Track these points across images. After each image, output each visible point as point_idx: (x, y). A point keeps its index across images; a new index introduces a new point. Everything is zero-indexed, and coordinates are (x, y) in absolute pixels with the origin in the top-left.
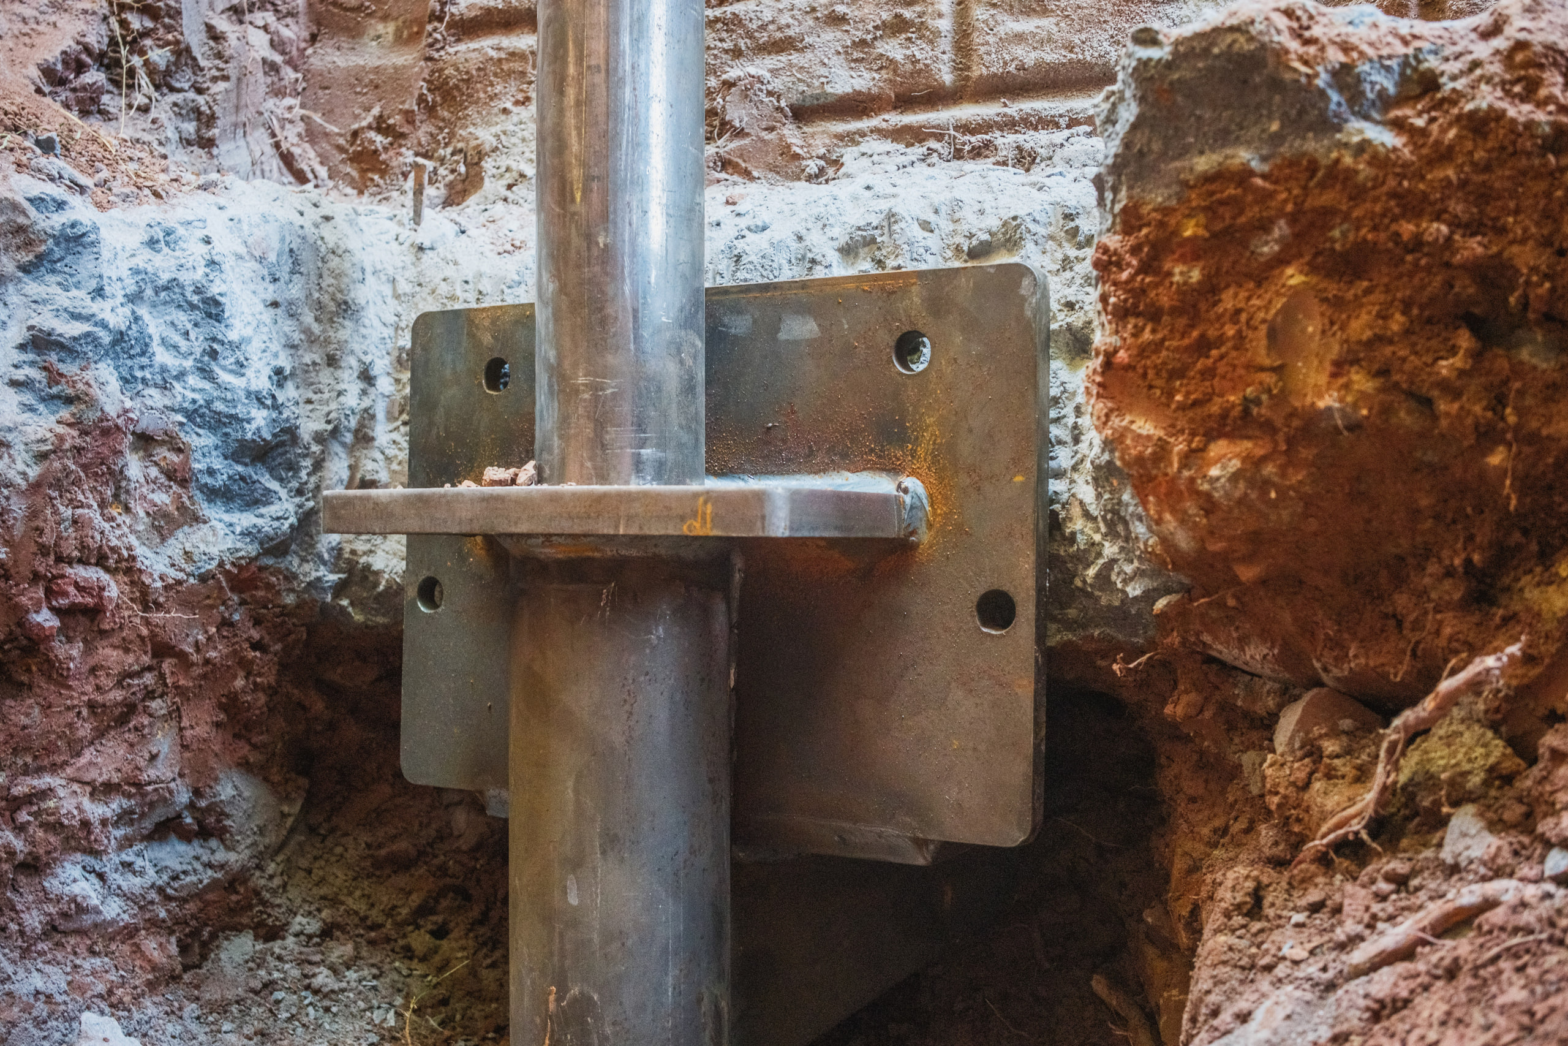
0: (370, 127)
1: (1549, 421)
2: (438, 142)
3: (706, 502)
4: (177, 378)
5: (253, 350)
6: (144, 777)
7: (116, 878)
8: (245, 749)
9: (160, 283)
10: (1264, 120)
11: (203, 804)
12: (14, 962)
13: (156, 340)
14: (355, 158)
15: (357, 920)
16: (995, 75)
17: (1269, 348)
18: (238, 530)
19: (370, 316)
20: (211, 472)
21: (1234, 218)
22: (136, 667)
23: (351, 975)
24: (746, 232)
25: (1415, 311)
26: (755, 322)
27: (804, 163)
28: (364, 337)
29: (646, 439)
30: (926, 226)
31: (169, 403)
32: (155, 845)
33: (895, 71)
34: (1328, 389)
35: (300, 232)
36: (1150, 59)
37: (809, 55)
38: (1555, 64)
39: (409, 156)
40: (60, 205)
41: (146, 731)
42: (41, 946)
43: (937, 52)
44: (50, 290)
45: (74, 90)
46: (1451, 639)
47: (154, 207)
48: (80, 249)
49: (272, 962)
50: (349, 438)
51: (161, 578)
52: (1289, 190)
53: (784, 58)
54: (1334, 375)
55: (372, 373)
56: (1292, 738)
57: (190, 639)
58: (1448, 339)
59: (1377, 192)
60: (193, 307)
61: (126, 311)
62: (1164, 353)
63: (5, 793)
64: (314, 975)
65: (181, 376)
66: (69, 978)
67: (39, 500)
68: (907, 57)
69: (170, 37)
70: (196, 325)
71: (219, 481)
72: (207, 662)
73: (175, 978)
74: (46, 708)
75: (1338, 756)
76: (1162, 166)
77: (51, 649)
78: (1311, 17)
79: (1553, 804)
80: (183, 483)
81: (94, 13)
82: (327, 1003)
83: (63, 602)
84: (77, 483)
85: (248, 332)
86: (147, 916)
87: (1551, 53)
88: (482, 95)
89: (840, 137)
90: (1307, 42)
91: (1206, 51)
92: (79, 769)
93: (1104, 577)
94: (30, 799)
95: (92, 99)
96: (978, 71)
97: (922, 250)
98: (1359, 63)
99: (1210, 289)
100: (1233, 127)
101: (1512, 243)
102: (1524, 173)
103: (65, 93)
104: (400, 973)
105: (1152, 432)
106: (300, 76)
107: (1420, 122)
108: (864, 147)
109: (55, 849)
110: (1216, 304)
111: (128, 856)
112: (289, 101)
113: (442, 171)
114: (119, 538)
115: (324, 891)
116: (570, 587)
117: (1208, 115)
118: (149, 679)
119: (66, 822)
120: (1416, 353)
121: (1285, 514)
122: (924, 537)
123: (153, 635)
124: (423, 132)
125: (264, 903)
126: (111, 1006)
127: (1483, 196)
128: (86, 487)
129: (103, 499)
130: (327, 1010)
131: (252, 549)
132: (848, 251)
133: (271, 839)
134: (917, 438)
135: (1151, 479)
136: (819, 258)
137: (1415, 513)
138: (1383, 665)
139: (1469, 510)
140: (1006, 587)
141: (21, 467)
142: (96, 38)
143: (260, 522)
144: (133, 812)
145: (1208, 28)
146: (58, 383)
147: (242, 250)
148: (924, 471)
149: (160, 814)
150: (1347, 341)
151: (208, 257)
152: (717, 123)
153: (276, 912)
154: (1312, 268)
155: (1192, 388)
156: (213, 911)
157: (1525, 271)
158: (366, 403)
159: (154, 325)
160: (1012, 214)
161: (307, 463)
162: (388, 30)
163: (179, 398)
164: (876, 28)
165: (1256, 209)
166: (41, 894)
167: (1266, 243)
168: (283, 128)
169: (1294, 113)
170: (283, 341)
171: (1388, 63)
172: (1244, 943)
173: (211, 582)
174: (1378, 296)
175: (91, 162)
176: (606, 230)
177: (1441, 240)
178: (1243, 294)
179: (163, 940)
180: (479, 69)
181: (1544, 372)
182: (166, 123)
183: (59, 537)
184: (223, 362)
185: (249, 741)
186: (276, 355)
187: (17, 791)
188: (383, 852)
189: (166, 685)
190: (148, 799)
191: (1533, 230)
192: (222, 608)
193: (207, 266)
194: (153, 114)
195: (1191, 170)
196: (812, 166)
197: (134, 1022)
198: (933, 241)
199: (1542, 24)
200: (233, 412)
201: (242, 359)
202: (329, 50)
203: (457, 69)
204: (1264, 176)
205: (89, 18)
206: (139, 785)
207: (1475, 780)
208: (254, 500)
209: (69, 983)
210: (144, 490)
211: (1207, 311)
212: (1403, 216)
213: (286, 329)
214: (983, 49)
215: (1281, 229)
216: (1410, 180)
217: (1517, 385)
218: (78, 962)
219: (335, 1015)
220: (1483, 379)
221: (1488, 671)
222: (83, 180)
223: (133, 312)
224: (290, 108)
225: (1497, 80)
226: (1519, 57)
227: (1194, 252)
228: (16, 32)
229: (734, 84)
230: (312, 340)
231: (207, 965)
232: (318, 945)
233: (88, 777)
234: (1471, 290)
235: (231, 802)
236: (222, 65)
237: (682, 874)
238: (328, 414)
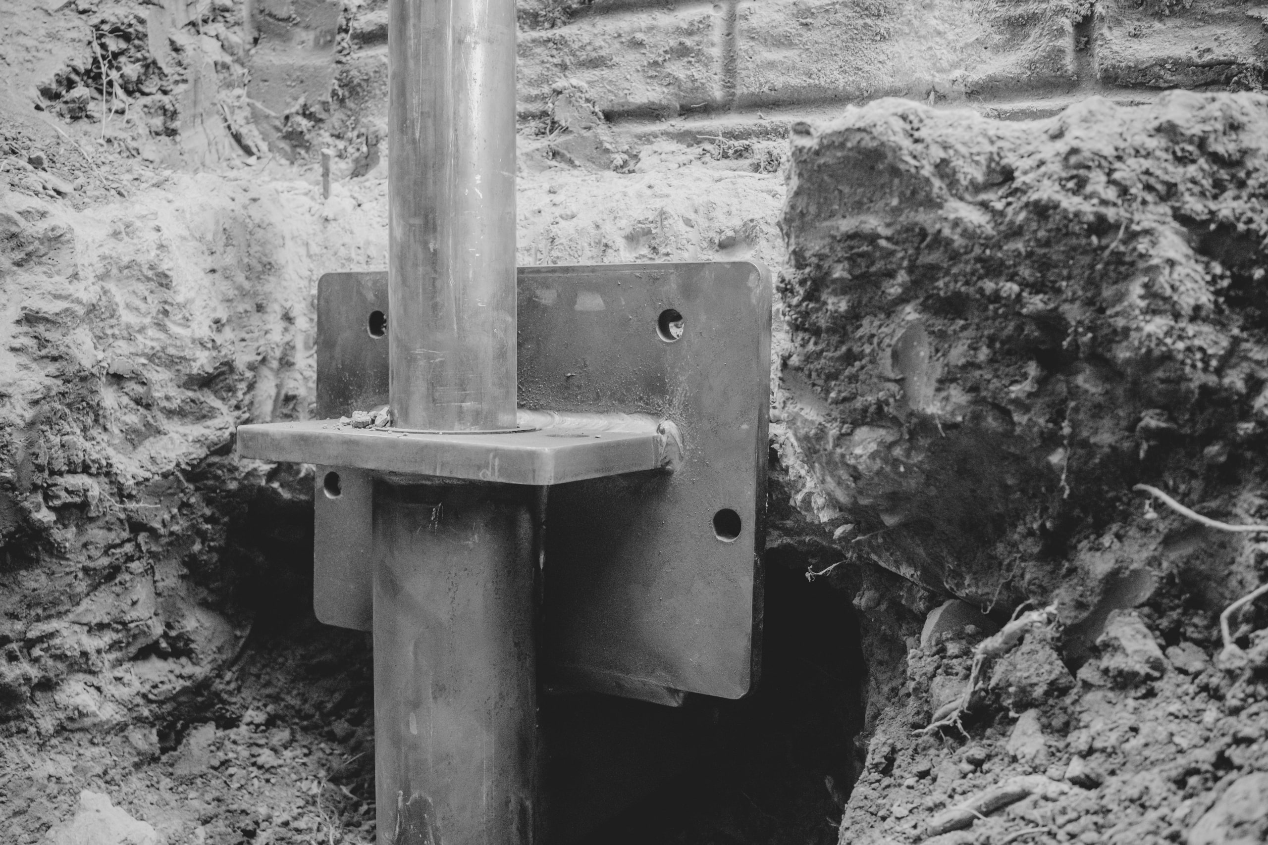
0: (297, 113)
1: (1096, 432)
2: (347, 127)
3: (494, 457)
4: (139, 331)
5: (196, 308)
6: (127, 618)
7: (111, 689)
8: (203, 593)
9: (123, 264)
10: (888, 196)
11: (173, 633)
12: (33, 755)
13: (122, 305)
14: (288, 136)
15: (293, 713)
16: (753, 94)
17: (893, 366)
18: (190, 439)
19: (290, 272)
20: (168, 398)
21: (868, 267)
22: (118, 541)
23: (288, 754)
24: (559, 220)
25: (998, 345)
26: (559, 296)
27: (613, 156)
28: (285, 288)
29: (467, 395)
30: (688, 222)
31: (133, 350)
32: (140, 663)
33: (679, 87)
34: (933, 400)
35: (232, 214)
36: (803, 148)
37: (616, 71)
38: (1100, 166)
39: (326, 137)
40: (43, 215)
41: (128, 585)
42: (54, 741)
43: (711, 74)
44: (37, 278)
45: (66, 102)
46: (1030, 583)
47: (117, 205)
48: (59, 245)
49: (228, 745)
50: (275, 364)
51: (133, 477)
52: (906, 250)
53: (597, 72)
54: (938, 390)
55: (292, 315)
56: (930, 637)
57: (159, 518)
58: (1021, 367)
59: (967, 257)
60: (149, 279)
61: (97, 288)
62: (823, 361)
63: (22, 636)
64: (259, 755)
65: (142, 330)
66: (75, 764)
67: (34, 434)
68: (688, 77)
69: (139, 55)
70: (152, 292)
71: (174, 405)
72: (172, 533)
73: (154, 759)
74: (51, 574)
75: (956, 657)
76: (817, 224)
77: (51, 535)
78: (921, 121)
79: (1079, 721)
80: (148, 407)
81: (80, 41)
82: (267, 776)
83: (57, 503)
84: (63, 417)
85: (192, 294)
86: (135, 715)
87: (1096, 158)
88: (378, 92)
89: (639, 137)
90: (917, 141)
91: (842, 145)
92: (78, 615)
93: (807, 501)
94: (40, 639)
95: (80, 108)
96: (741, 90)
97: (685, 242)
98: (954, 159)
99: (854, 316)
100: (865, 200)
101: (1065, 301)
102: (1074, 249)
103: (59, 106)
104: (324, 752)
105: (815, 418)
106: (246, 71)
107: (999, 206)
108: (655, 147)
109: (62, 673)
110: (859, 327)
111: (119, 672)
112: (238, 91)
113: (351, 150)
114: (98, 452)
115: (269, 691)
116: (410, 505)
117: (846, 190)
118: (129, 548)
119: (69, 654)
120: (998, 377)
121: (913, 483)
122: (677, 466)
123: (129, 518)
124: (336, 118)
125: (224, 702)
126: (106, 782)
127: (1044, 265)
128: (70, 419)
129: (85, 427)
130: (268, 781)
131: (202, 452)
132: (632, 239)
133: (227, 655)
134: (673, 392)
135: (816, 452)
136: (610, 243)
137: (1006, 488)
138: (988, 594)
139: (1043, 489)
140: (735, 508)
141: (19, 411)
142: (83, 62)
143: (207, 432)
144: (122, 642)
145: (843, 128)
146: (45, 347)
147: (186, 233)
148: (678, 417)
149: (142, 642)
150: (947, 365)
151: (158, 242)
152: (549, 122)
153: (232, 708)
154: (924, 308)
155: (842, 388)
156: (184, 709)
157: (1073, 323)
158: (288, 337)
159: (119, 295)
160: (750, 217)
161: (243, 386)
162: (309, 37)
163: (141, 346)
164: (666, 52)
165: (883, 262)
166: (53, 705)
167: (893, 286)
168: (232, 113)
169: (908, 193)
170: (220, 297)
171: (976, 158)
172: (876, 794)
173: (171, 477)
174: (971, 332)
175: (72, 171)
176: (435, 239)
177: (1013, 296)
178: (877, 323)
179: (146, 732)
180: (376, 72)
181: (1093, 395)
182: (138, 122)
183: (51, 458)
184: (173, 318)
185: (208, 588)
186: (215, 310)
187: (31, 635)
188: (315, 661)
189: (141, 551)
190: (132, 633)
191: (1080, 293)
192: (181, 495)
193: (158, 249)
194: (127, 116)
195: (838, 228)
196: (619, 159)
197: (123, 794)
198: (693, 234)
199: (1092, 134)
200: (182, 354)
201: (187, 315)
202: (267, 51)
203: (359, 71)
204: (888, 239)
205: (77, 45)
206: (124, 624)
207: (1038, 692)
208: (203, 415)
209: (75, 768)
210: (118, 414)
211: (853, 332)
212: (986, 275)
213: (223, 288)
214: (744, 73)
215: (902, 277)
216: (991, 249)
217: (1072, 404)
218: (81, 751)
219: (273, 785)
220: (1047, 399)
221: (1032, 623)
222: (65, 187)
223: (103, 288)
224: (239, 97)
225: (1055, 177)
226: (1073, 160)
227: (843, 289)
228: (21, 60)
229: (560, 93)
230: (244, 294)
231: (181, 748)
232: (263, 731)
233: (85, 621)
234: (1036, 334)
235: (196, 631)
236: (182, 71)
237: (493, 713)
238: (258, 348)
